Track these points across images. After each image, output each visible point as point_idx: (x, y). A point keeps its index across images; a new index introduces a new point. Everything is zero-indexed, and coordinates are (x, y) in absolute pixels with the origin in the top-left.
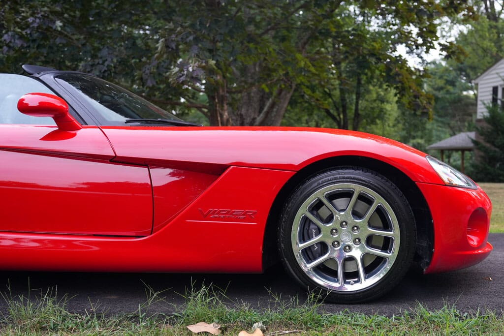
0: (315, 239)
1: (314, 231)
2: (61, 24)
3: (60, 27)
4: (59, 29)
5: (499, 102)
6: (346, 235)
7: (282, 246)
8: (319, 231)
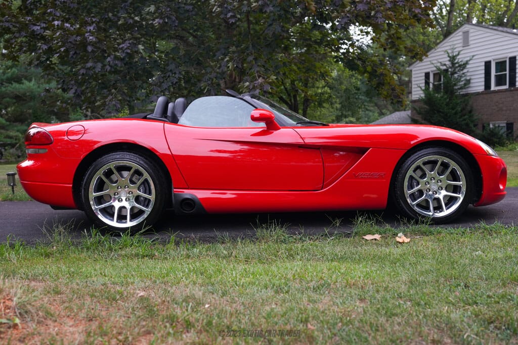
0: (416, 188)
1: (415, 184)
3: (143, 49)
4: (142, 51)
5: (431, 86)
6: (434, 185)
7: (398, 192)
8: (418, 184)
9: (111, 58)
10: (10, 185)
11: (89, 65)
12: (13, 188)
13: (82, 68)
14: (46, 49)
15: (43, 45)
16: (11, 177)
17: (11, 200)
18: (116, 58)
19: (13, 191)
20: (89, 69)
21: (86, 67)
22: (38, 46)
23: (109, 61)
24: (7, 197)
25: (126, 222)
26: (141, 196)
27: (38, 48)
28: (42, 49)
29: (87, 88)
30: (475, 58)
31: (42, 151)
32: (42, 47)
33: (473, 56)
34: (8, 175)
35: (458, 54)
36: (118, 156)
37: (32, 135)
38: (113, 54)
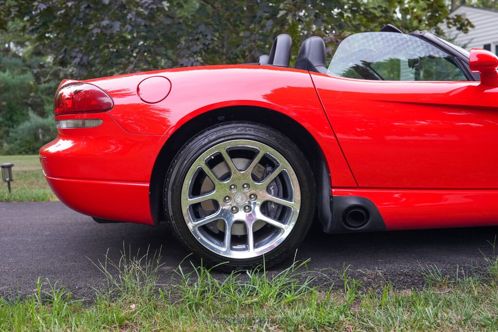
2: (168, 5)
3: (168, 7)
4: (167, 9)
9: (133, 15)
10: (6, 181)
11: (105, 23)
12: (9, 185)
13: (96, 27)
14: (44, 9)
15: (41, 4)
16: (7, 170)
17: (8, 201)
18: (139, 14)
19: (9, 188)
20: (105, 28)
21: (101, 26)
22: (34, 6)
23: (131, 19)
24: (3, 197)
25: (247, 249)
26: (271, 202)
27: (35, 8)
28: (40, 9)
29: (95, 58)
30: (474, 40)
31: (91, 124)
32: (39, 7)
33: (472, 39)
34: (3, 167)
35: (456, 37)
36: (235, 132)
37: (67, 96)
38: (135, 9)
